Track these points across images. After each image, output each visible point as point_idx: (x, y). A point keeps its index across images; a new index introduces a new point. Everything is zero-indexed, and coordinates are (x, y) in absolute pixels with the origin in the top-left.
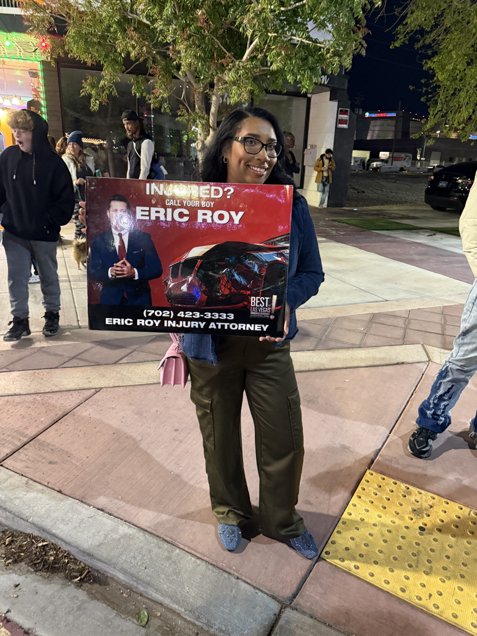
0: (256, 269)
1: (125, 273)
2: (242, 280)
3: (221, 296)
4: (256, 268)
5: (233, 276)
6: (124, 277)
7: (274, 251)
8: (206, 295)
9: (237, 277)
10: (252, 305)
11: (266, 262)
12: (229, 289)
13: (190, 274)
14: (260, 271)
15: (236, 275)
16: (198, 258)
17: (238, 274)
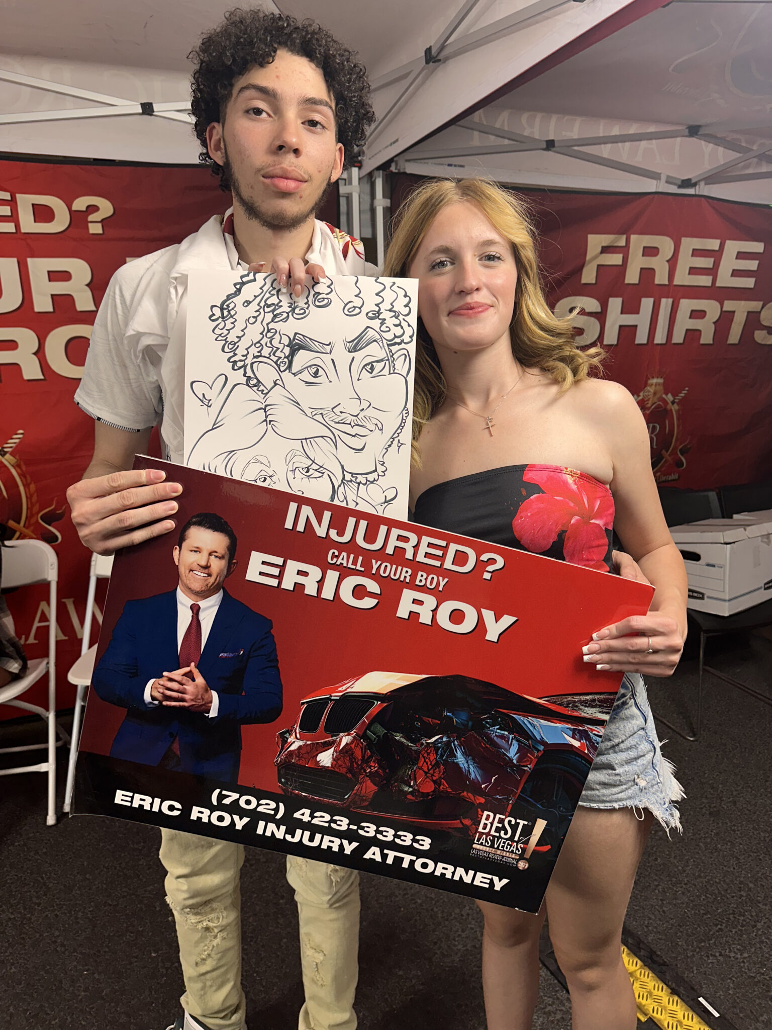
0: (513, 752)
1: (187, 697)
2: (472, 769)
4: (515, 748)
6: (184, 707)
7: (568, 723)
8: (375, 784)
9: (460, 759)
10: (480, 829)
11: (542, 742)
12: (435, 782)
13: (347, 730)
14: (519, 760)
15: (459, 754)
16: (377, 696)
17: (464, 754)
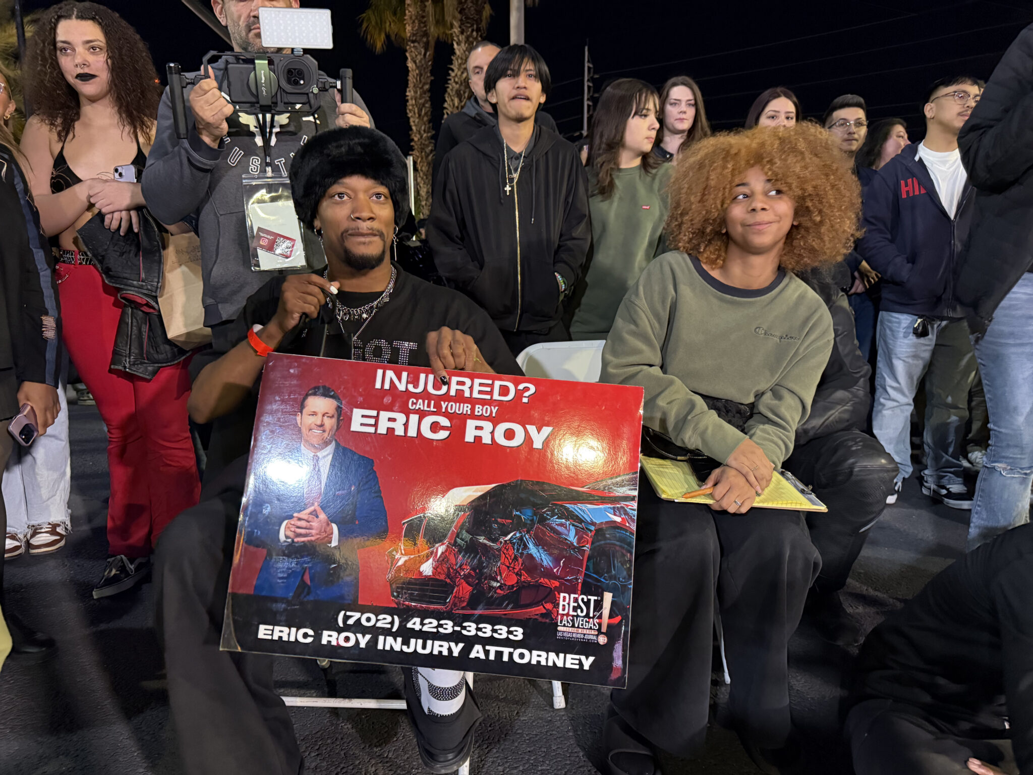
3: (500, 587)
5: (526, 547)
